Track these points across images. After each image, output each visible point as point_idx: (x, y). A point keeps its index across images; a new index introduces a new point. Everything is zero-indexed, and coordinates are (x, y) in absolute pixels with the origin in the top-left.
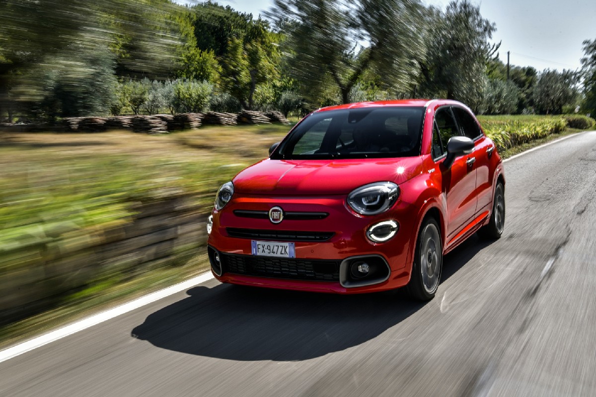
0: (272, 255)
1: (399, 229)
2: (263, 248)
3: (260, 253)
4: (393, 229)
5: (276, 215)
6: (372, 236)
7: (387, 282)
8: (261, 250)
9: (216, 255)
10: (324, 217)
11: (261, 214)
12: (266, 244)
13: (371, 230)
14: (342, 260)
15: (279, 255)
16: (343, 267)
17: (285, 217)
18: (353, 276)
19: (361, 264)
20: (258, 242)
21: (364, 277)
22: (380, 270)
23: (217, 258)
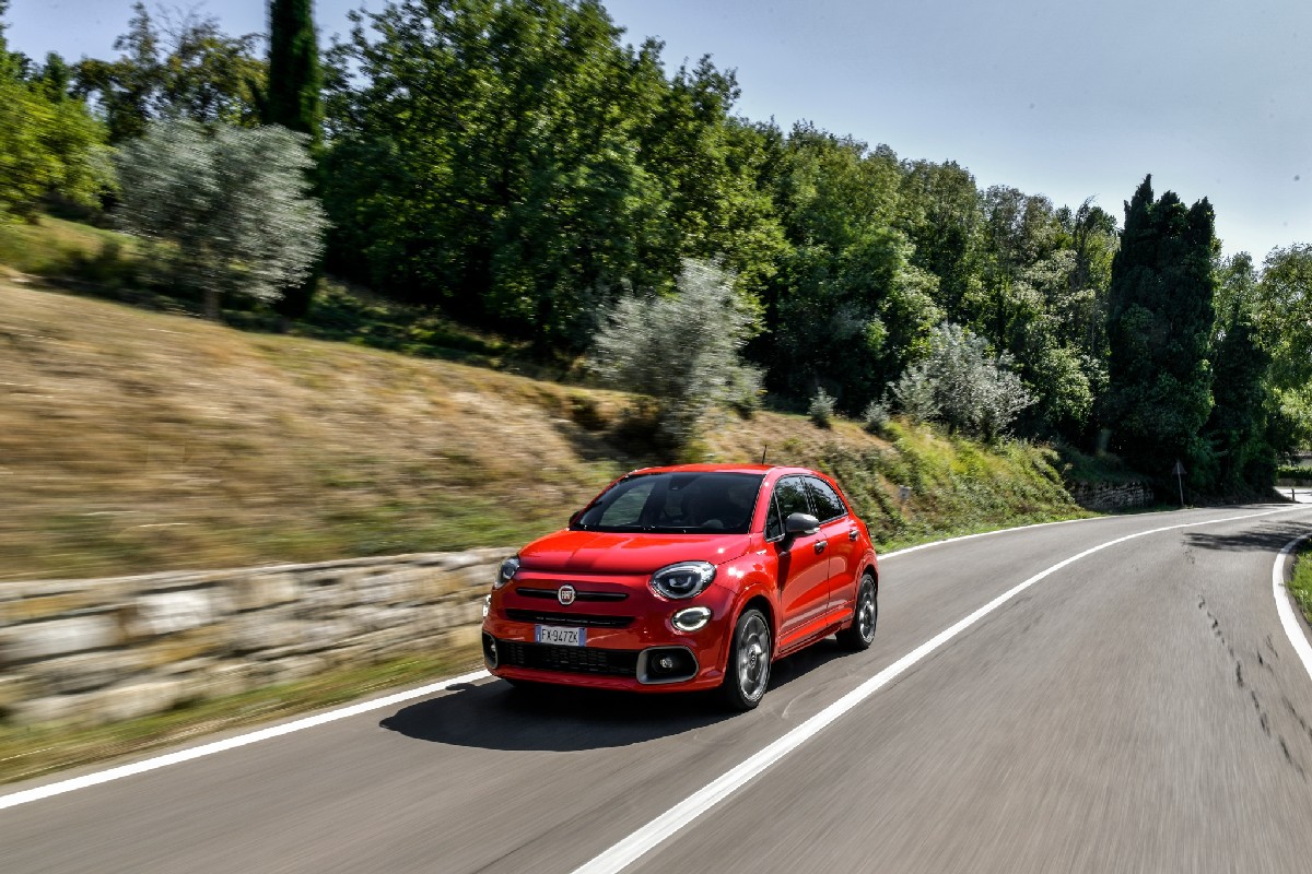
0: (558, 643)
1: (710, 618)
2: (549, 635)
3: (545, 640)
4: (703, 618)
5: (566, 595)
6: (679, 624)
7: (694, 678)
8: (546, 637)
9: (492, 643)
10: (623, 598)
11: (547, 593)
12: (552, 629)
13: (678, 615)
14: (641, 651)
15: (566, 643)
16: (642, 660)
17: (578, 598)
18: (654, 672)
19: (664, 657)
20: (543, 627)
21: (667, 673)
22: (685, 664)
23: (493, 647)
